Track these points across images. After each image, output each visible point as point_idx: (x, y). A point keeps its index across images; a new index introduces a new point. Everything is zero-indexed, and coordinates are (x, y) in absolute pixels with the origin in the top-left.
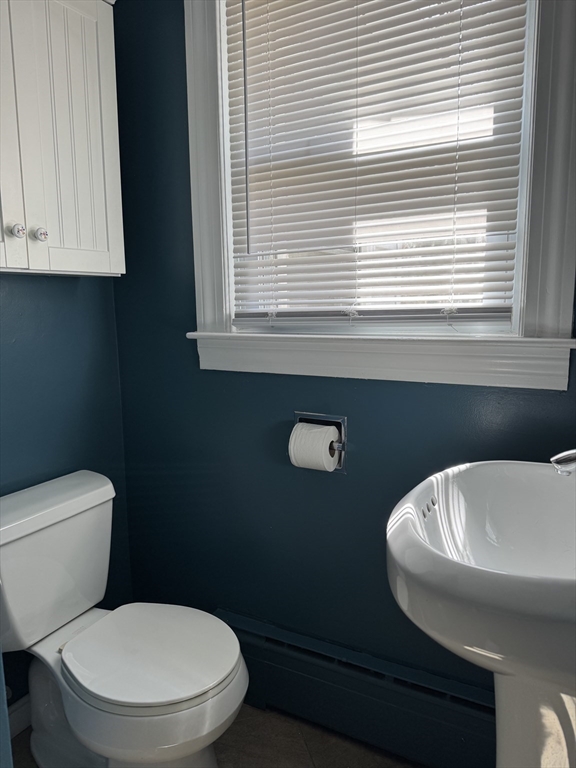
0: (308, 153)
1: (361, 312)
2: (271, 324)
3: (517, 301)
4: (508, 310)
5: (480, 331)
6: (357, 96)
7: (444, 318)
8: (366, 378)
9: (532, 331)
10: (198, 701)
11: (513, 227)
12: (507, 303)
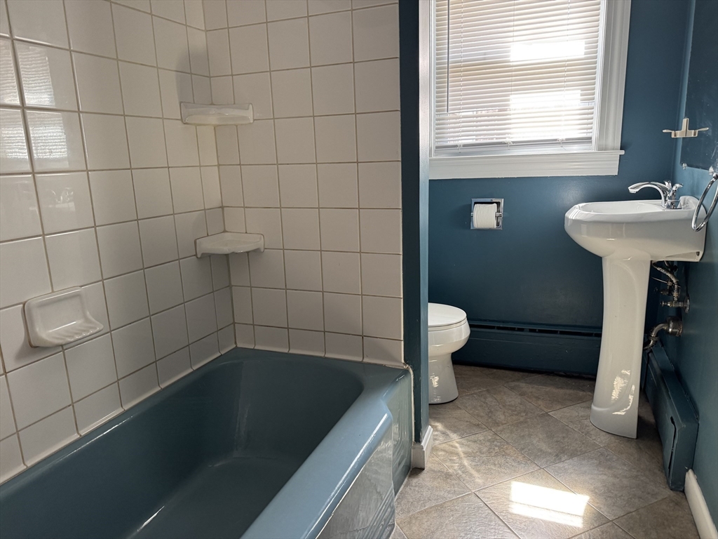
0: (485, 59)
1: (513, 142)
2: (460, 151)
3: (594, 134)
4: (590, 138)
5: (575, 149)
6: (514, 26)
7: (559, 143)
8: (516, 177)
9: (602, 148)
10: (458, 325)
11: (593, 99)
12: (589, 135)
